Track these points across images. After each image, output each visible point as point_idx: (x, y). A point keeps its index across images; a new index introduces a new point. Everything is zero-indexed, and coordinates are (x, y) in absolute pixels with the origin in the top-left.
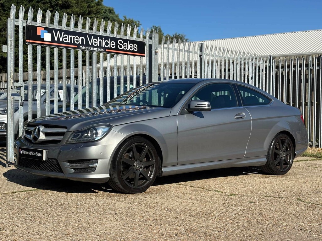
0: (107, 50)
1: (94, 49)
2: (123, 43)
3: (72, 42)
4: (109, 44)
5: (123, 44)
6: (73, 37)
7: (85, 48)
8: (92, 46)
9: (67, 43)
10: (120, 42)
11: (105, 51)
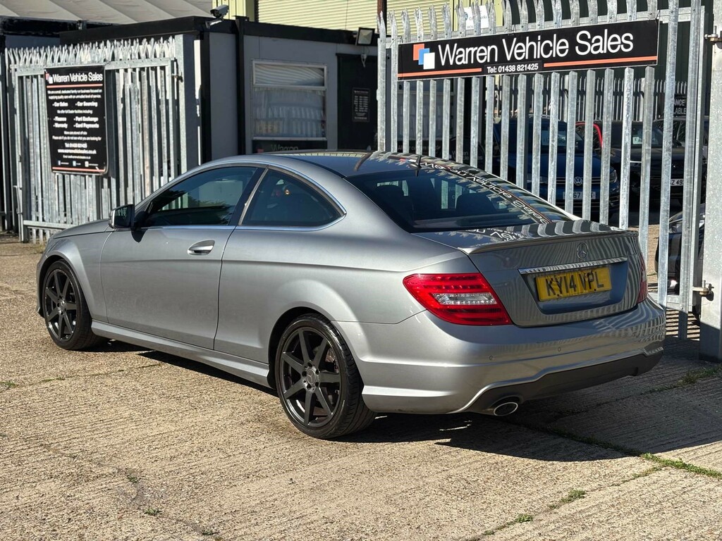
0: (546, 65)
1: (516, 68)
2: (589, 37)
3: (472, 62)
4: (552, 48)
5: (589, 41)
6: (473, 50)
7: (497, 70)
8: (513, 61)
9: (463, 66)
10: (584, 37)
11: (541, 68)
